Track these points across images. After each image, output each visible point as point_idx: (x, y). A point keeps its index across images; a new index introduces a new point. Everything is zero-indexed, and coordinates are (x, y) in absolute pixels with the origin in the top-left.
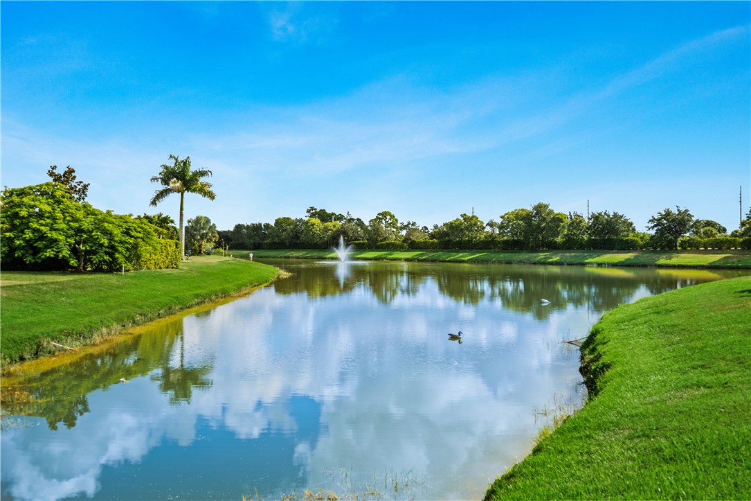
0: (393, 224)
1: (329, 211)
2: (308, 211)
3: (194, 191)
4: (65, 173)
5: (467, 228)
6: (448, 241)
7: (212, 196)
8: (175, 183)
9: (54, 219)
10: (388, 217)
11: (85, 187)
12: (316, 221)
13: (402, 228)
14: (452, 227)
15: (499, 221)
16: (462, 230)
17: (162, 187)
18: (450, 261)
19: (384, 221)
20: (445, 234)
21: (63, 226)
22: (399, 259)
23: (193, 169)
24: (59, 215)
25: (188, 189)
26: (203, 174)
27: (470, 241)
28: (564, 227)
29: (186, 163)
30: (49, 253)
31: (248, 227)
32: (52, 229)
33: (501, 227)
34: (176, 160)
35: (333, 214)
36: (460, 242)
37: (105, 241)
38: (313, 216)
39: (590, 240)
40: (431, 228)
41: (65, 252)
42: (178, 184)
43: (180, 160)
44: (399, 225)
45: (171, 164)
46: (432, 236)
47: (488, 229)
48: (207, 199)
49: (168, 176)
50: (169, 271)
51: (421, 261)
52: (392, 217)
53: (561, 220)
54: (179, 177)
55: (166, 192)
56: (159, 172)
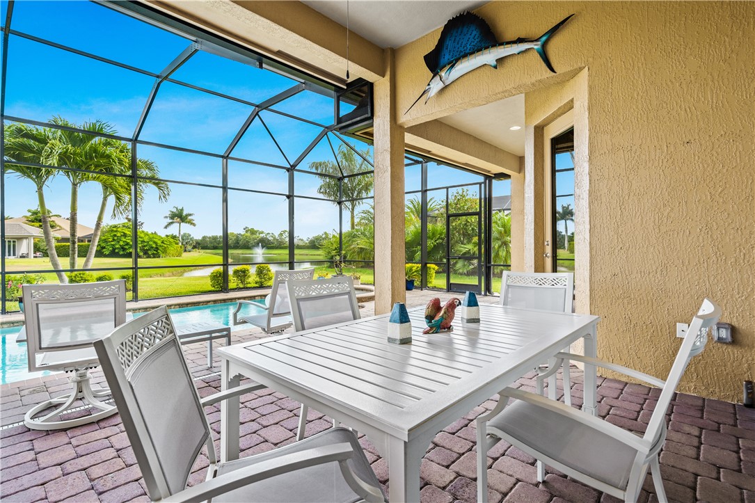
1: (255, 229)
2: (244, 229)
3: (186, 222)
7: (194, 225)
8: (177, 219)
12: (248, 234)
17: (171, 221)
23: (184, 214)
25: (183, 222)
26: (190, 215)
29: (182, 210)
31: (210, 238)
34: (177, 209)
37: (154, 246)
42: (179, 220)
43: (179, 209)
45: (175, 210)
48: (191, 226)
49: (173, 216)
50: (178, 257)
54: (180, 216)
55: (172, 223)
56: (168, 214)
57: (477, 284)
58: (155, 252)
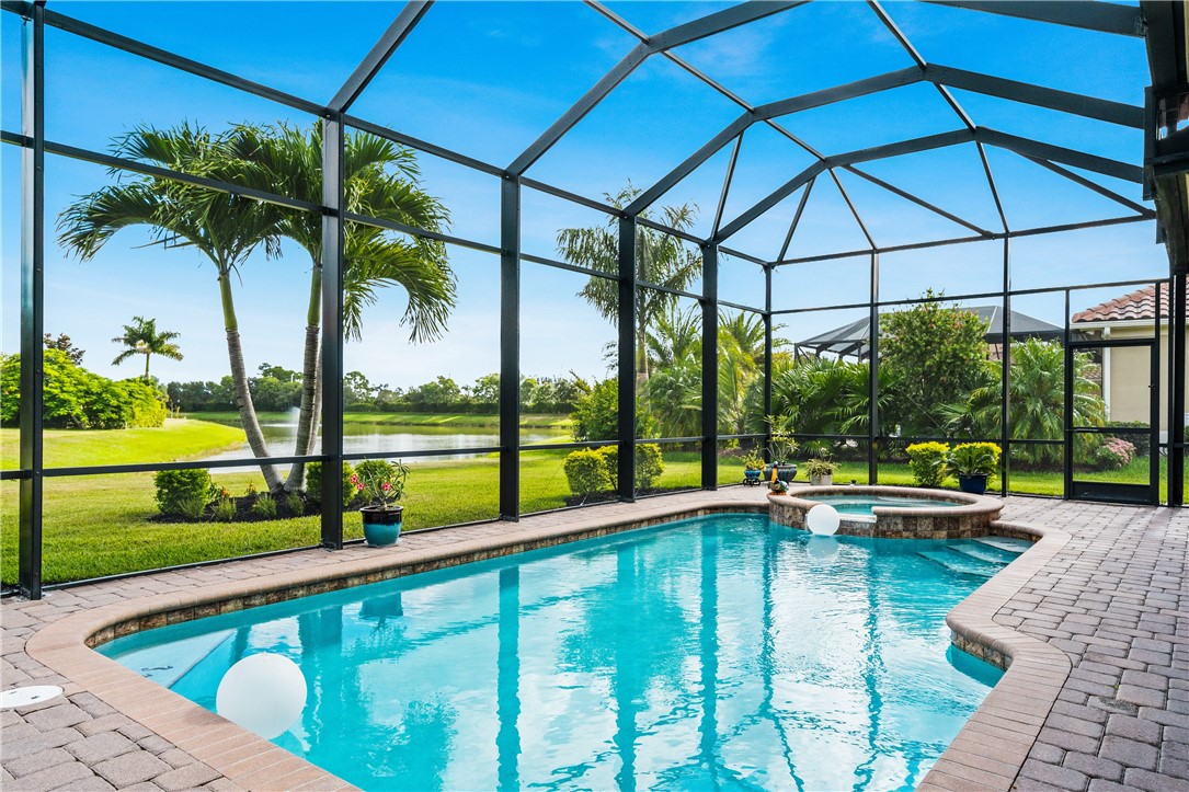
0: (365, 385)
1: (286, 369)
2: (261, 368)
3: (162, 352)
4: (60, 340)
5: (442, 391)
6: (422, 404)
7: (179, 357)
8: (141, 345)
9: (62, 382)
10: (358, 378)
11: (81, 353)
12: (271, 379)
13: (373, 390)
14: (428, 390)
15: (474, 385)
16: (436, 393)
17: (128, 348)
18: (424, 425)
19: (353, 382)
20: (421, 396)
21: (72, 389)
22: (371, 423)
23: (157, 334)
24: (67, 379)
25: (154, 351)
26: (169, 335)
27: (445, 404)
28: (534, 392)
29: (150, 324)
30: (63, 412)
31: (185, 386)
32: (63, 392)
33: (475, 391)
34: (141, 321)
35: (292, 372)
36: (435, 405)
37: (114, 402)
38: (266, 373)
39: (557, 404)
40: (406, 391)
41: (78, 410)
42: (146, 346)
43: (144, 320)
44: (369, 386)
45: (135, 325)
46: (407, 398)
47: (463, 392)
48: (174, 361)
49: (132, 338)
50: (156, 429)
51: (394, 424)
52: (362, 377)
53: (531, 385)
54: (145, 338)
55: (131, 352)
56: (122, 333)
57: (1147, 482)
58: (114, 416)
